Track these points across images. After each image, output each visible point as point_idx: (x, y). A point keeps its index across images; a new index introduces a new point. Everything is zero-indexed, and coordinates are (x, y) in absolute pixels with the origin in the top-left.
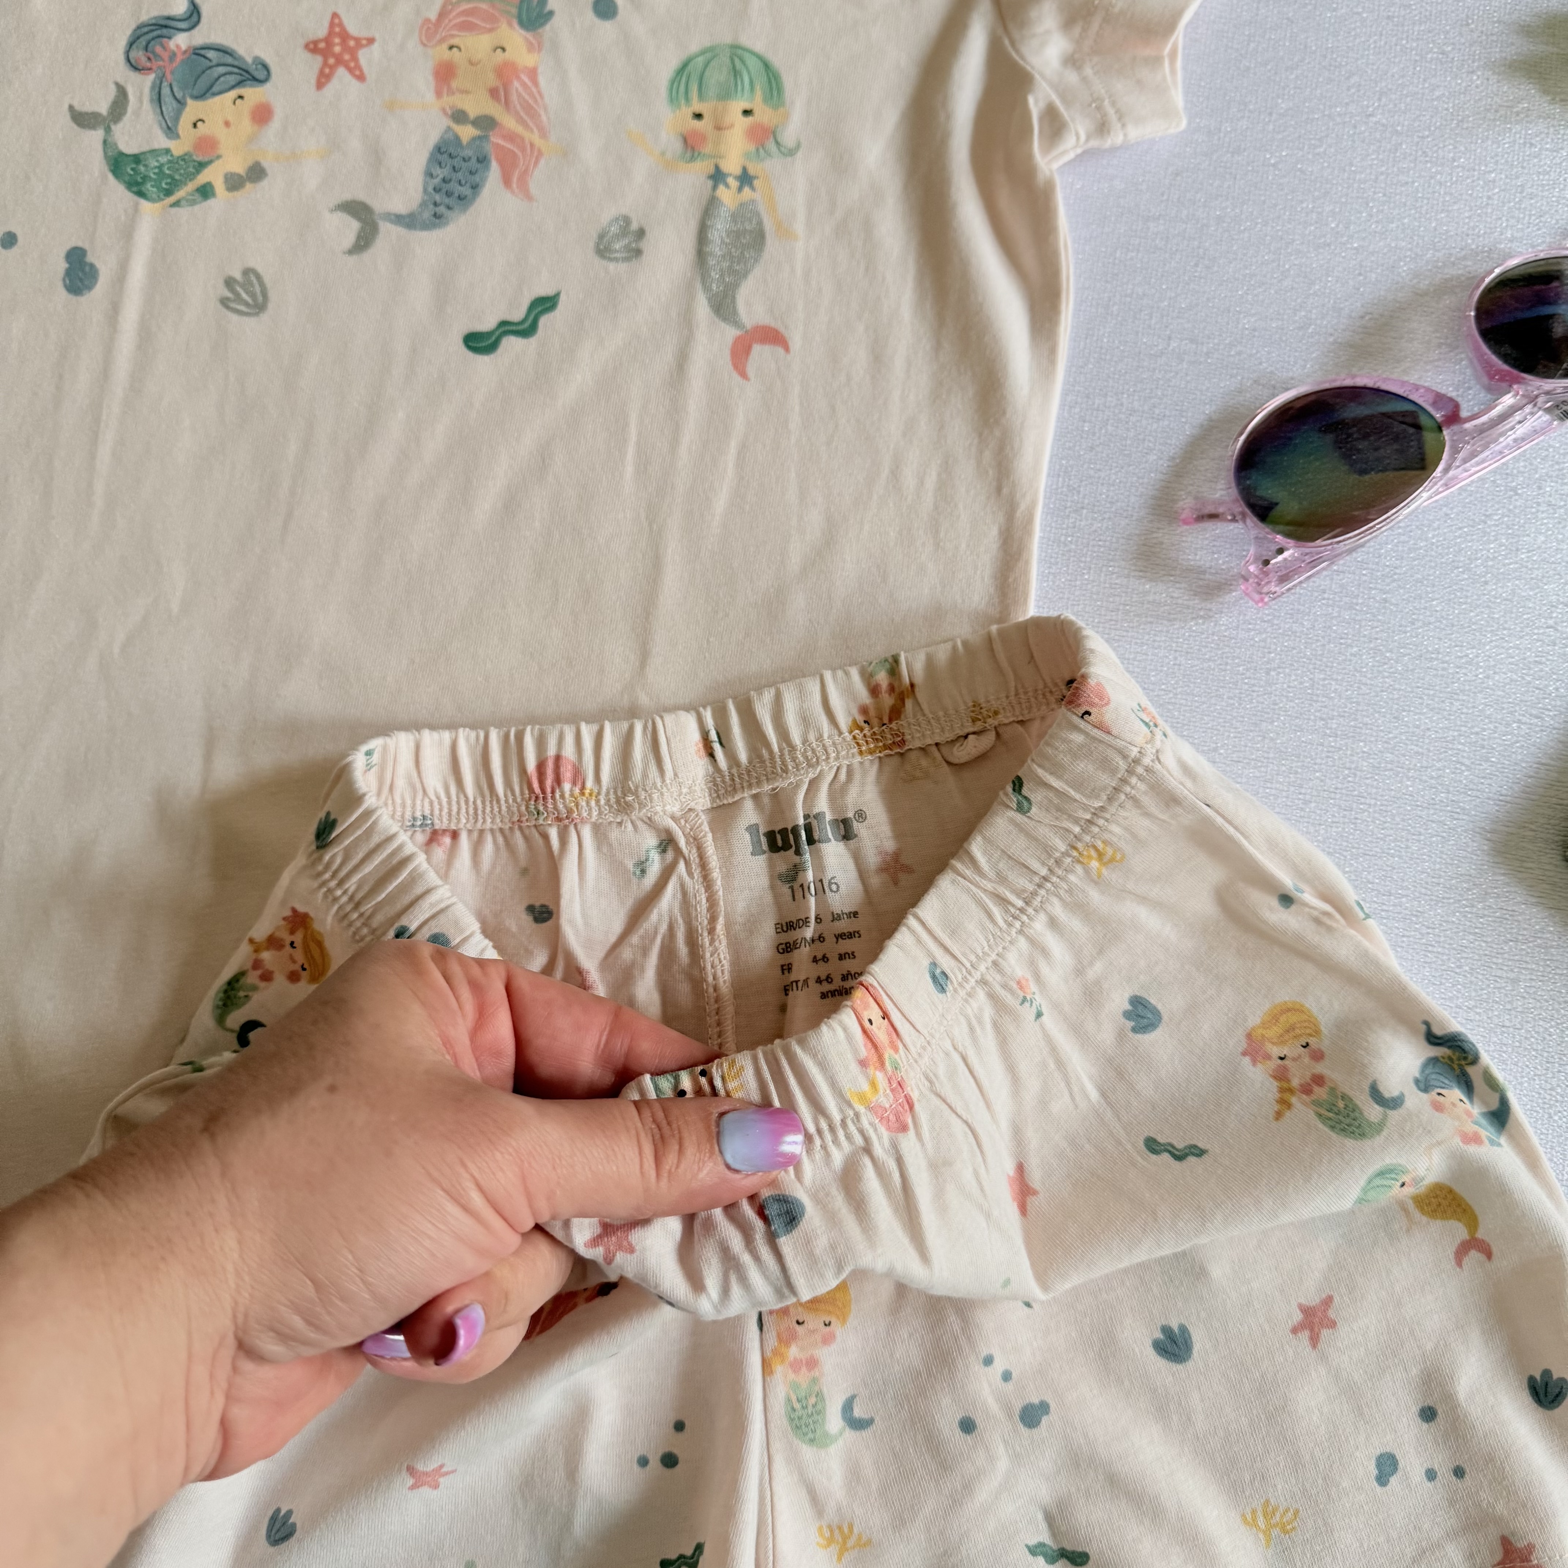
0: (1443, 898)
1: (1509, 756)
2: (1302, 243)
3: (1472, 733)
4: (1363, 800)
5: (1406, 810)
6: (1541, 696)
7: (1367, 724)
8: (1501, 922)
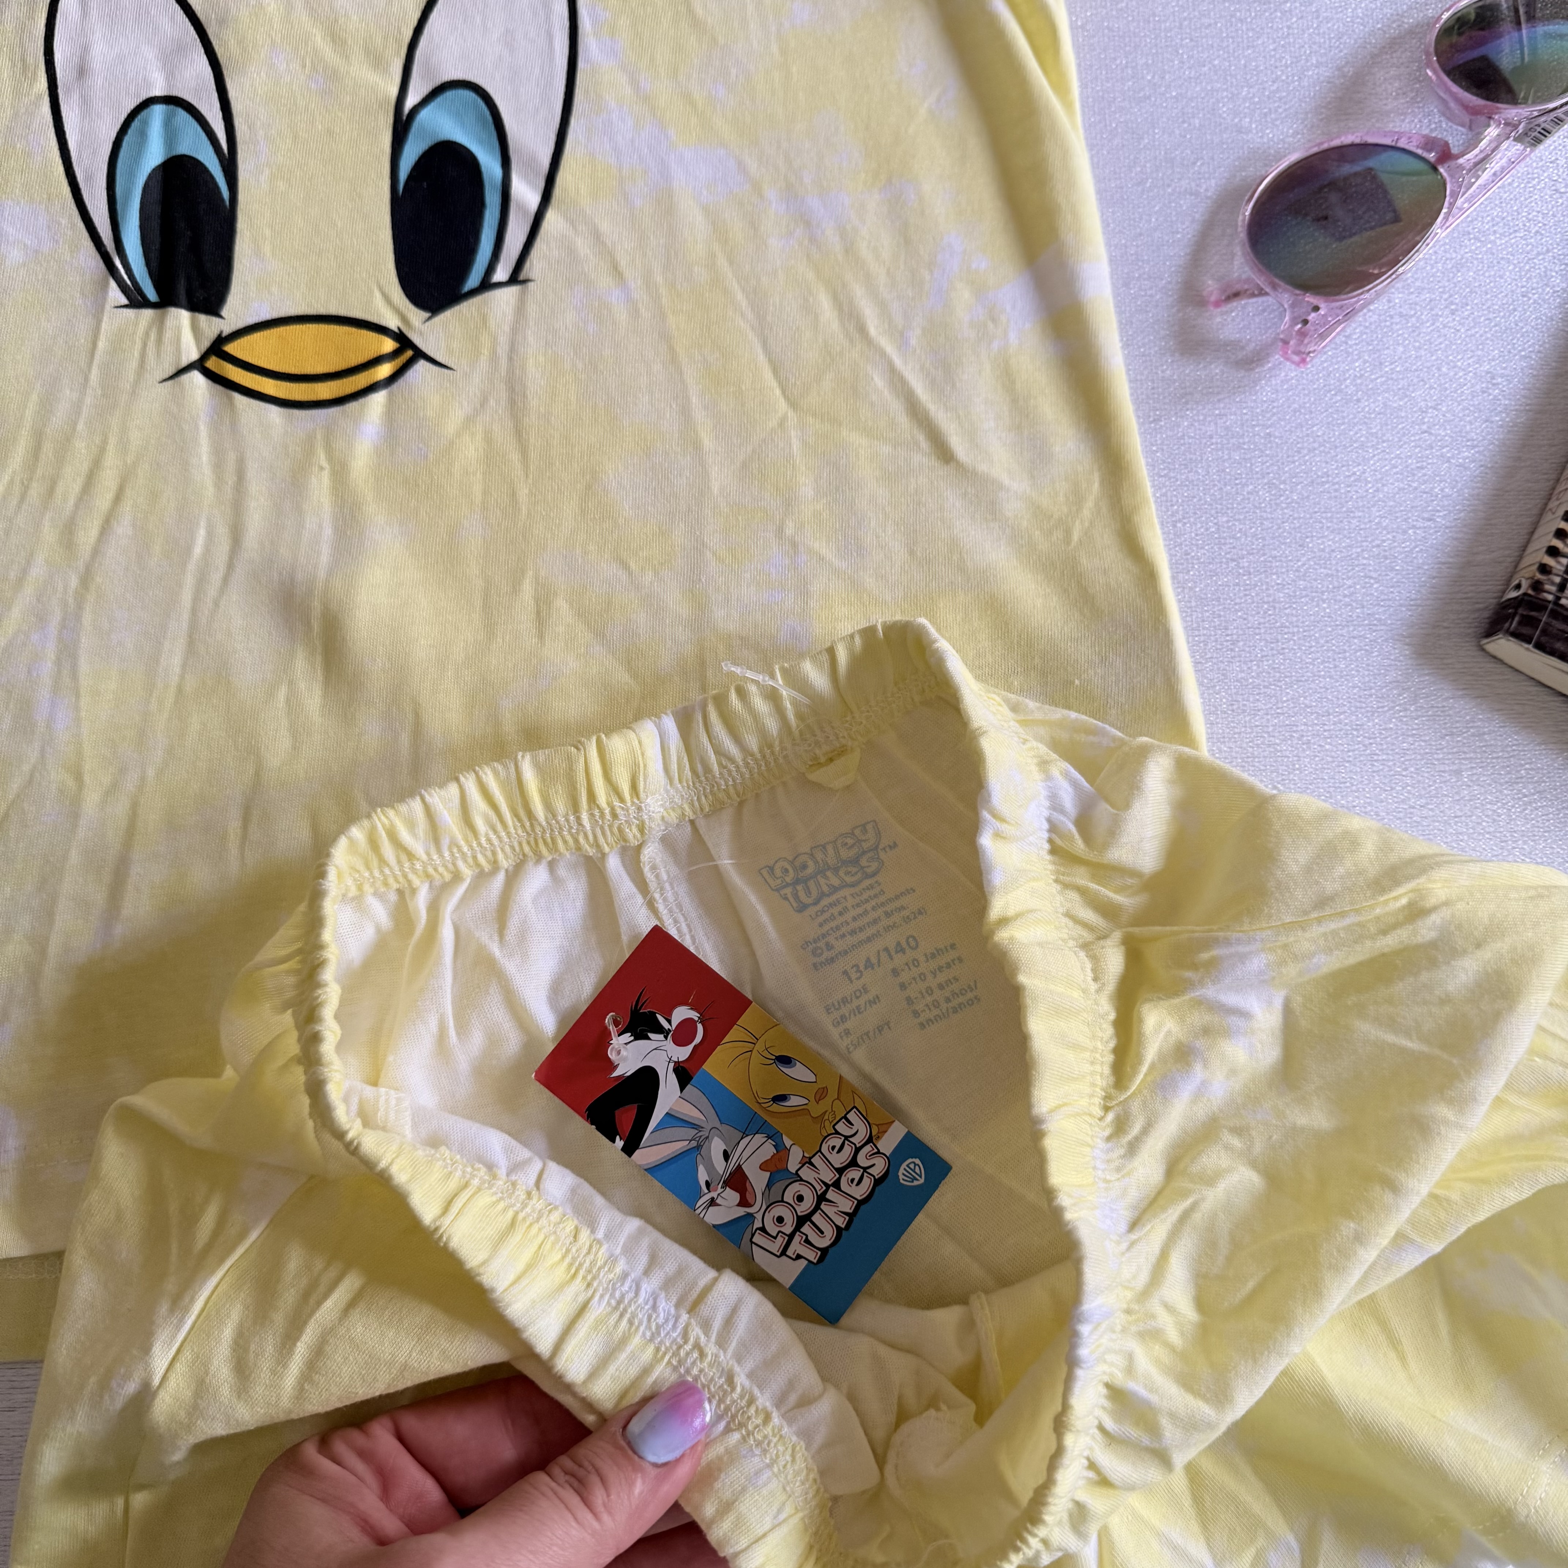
0: (1378, 708)
1: (1411, 562)
2: (1124, 100)
3: (1373, 547)
4: (1286, 630)
5: (1327, 632)
6: (1429, 499)
7: (1276, 557)
8: (1434, 720)
